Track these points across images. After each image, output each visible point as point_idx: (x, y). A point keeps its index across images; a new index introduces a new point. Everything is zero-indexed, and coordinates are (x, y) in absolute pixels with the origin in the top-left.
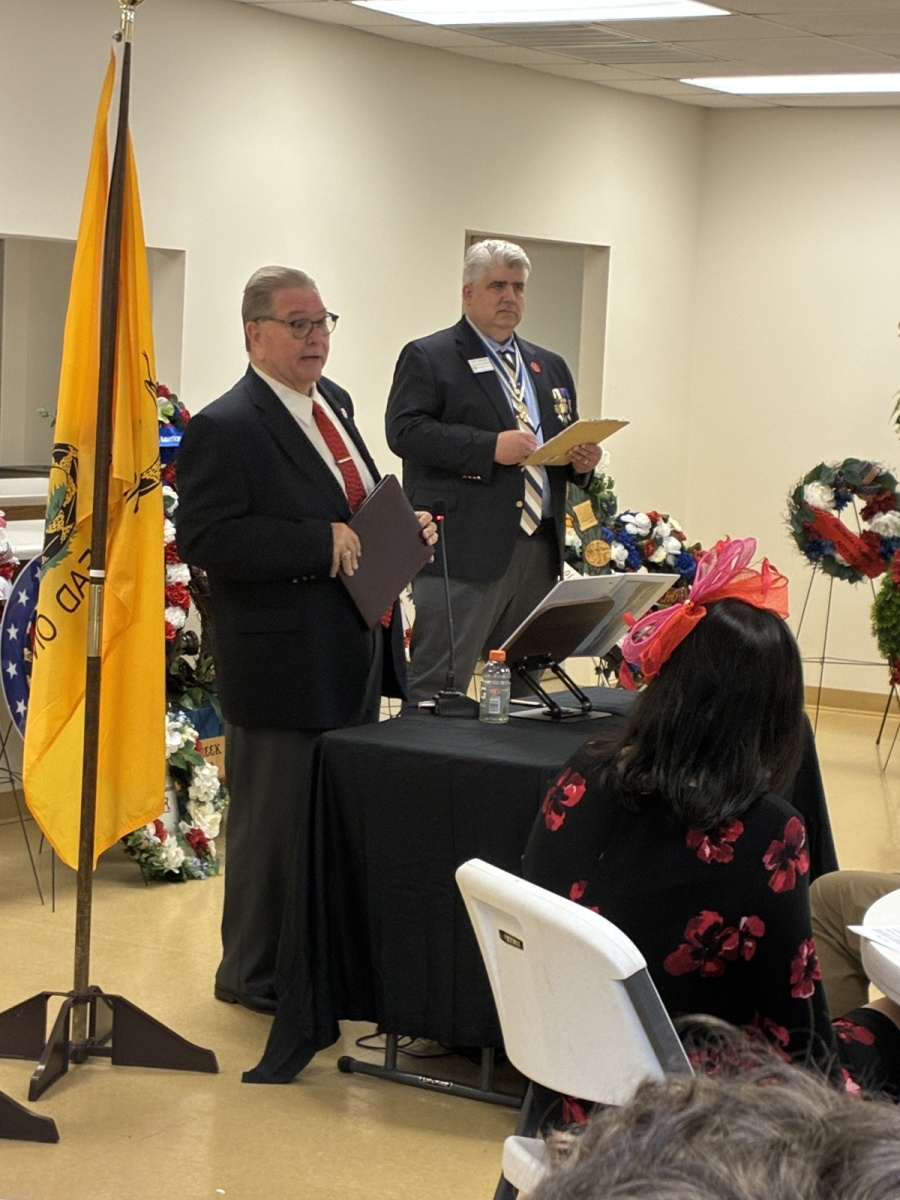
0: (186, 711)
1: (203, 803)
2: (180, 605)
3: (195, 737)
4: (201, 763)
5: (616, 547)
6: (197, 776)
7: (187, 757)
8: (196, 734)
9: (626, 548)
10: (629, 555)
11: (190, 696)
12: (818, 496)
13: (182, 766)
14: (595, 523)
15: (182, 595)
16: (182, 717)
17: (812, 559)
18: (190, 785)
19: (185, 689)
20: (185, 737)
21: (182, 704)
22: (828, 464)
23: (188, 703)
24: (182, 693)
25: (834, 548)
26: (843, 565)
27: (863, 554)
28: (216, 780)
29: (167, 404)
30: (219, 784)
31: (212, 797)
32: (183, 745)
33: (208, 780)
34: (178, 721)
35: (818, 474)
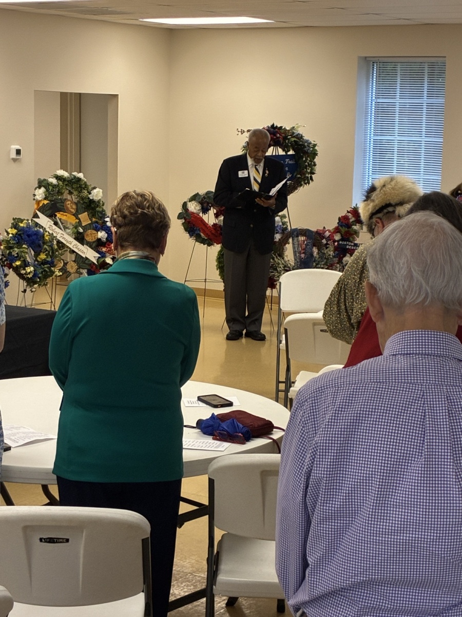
5: (101, 232)
9: (107, 233)
10: (108, 236)
12: (193, 207)
14: (90, 222)
17: (191, 236)
22: (200, 193)
25: (200, 231)
26: (204, 238)
27: (212, 234)
35: (194, 198)
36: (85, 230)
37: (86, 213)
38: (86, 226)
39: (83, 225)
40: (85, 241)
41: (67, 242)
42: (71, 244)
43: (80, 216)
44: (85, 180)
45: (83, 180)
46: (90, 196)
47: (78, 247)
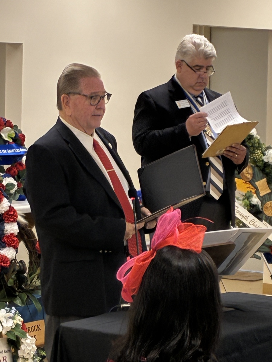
0: (16, 306)
1: (27, 359)
2: (12, 246)
3: (21, 322)
4: (25, 336)
6: (23, 343)
7: (17, 333)
8: (22, 320)
11: (20, 298)
13: (14, 339)
14: (269, 191)
15: (14, 240)
16: (14, 310)
18: (19, 349)
19: (17, 294)
20: (15, 322)
21: (15, 302)
23: (18, 302)
24: (16, 296)
28: (34, 346)
29: (11, 131)
30: (36, 348)
31: (32, 356)
32: (14, 326)
33: (29, 346)
34: (11, 313)
36: (264, 202)
37: (265, 179)
38: (264, 195)
39: (261, 195)
40: (264, 216)
41: (243, 216)
42: (247, 219)
43: (257, 183)
44: (259, 137)
45: (257, 138)
46: (264, 158)
47: (256, 223)
